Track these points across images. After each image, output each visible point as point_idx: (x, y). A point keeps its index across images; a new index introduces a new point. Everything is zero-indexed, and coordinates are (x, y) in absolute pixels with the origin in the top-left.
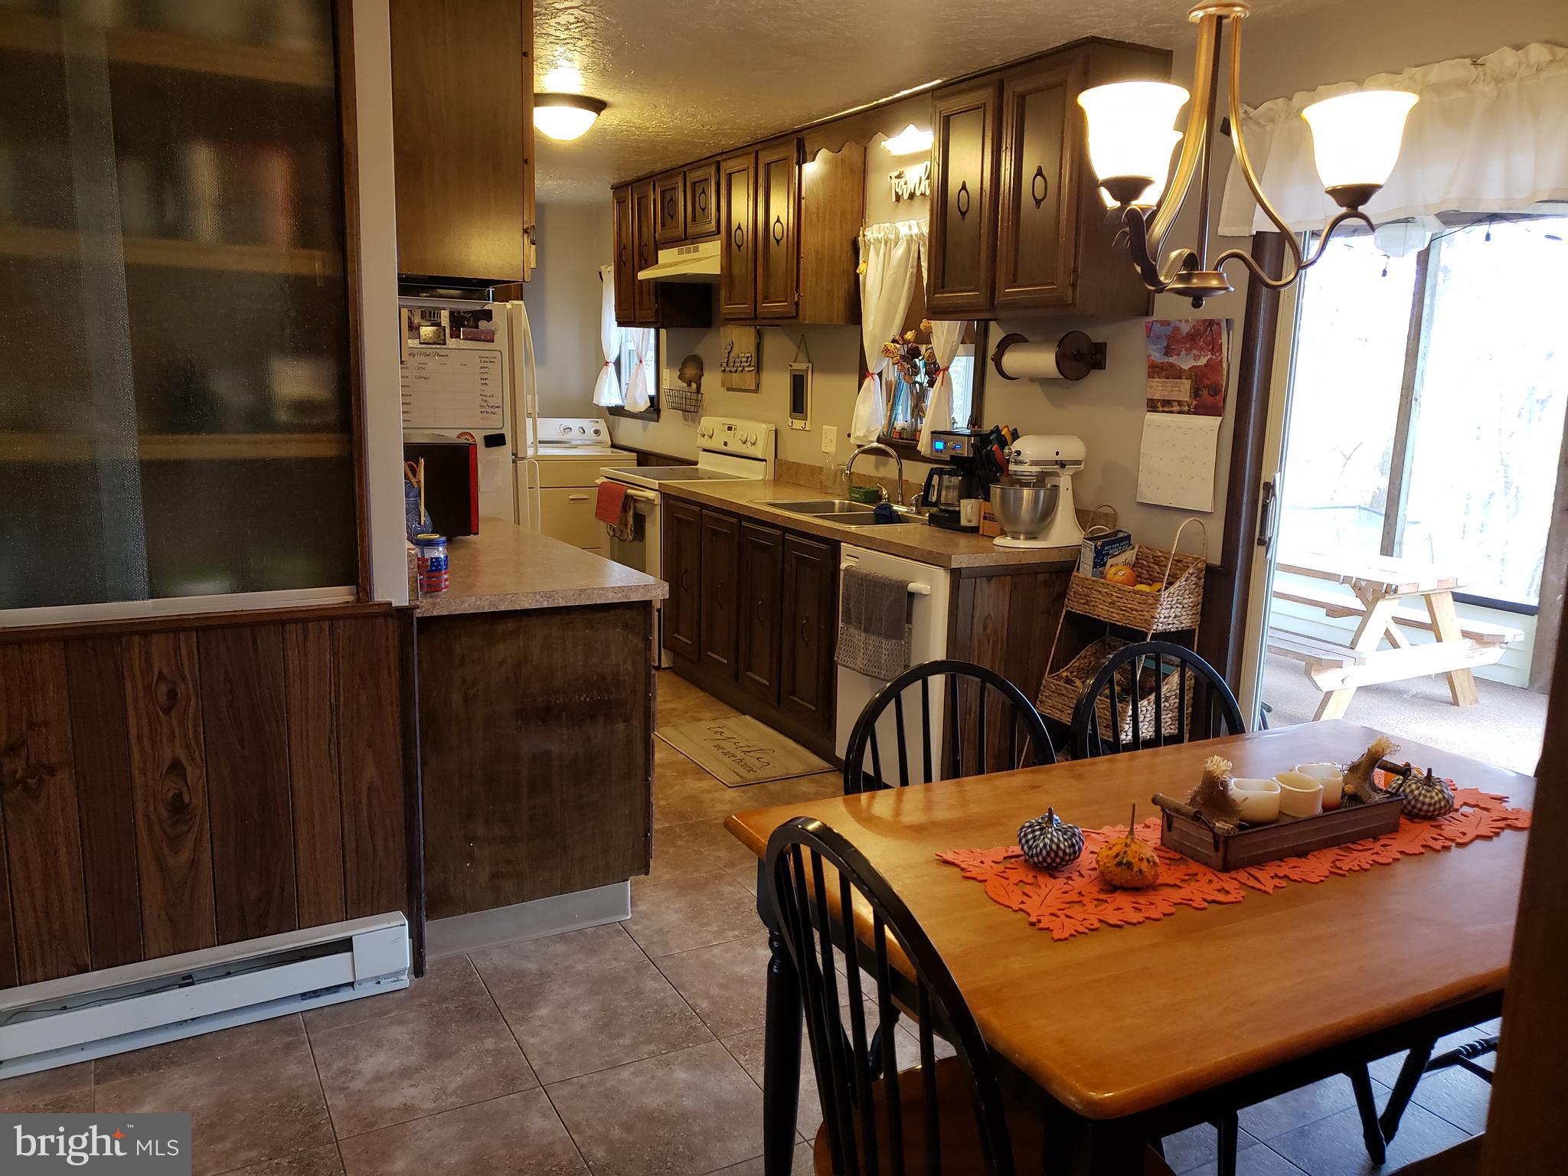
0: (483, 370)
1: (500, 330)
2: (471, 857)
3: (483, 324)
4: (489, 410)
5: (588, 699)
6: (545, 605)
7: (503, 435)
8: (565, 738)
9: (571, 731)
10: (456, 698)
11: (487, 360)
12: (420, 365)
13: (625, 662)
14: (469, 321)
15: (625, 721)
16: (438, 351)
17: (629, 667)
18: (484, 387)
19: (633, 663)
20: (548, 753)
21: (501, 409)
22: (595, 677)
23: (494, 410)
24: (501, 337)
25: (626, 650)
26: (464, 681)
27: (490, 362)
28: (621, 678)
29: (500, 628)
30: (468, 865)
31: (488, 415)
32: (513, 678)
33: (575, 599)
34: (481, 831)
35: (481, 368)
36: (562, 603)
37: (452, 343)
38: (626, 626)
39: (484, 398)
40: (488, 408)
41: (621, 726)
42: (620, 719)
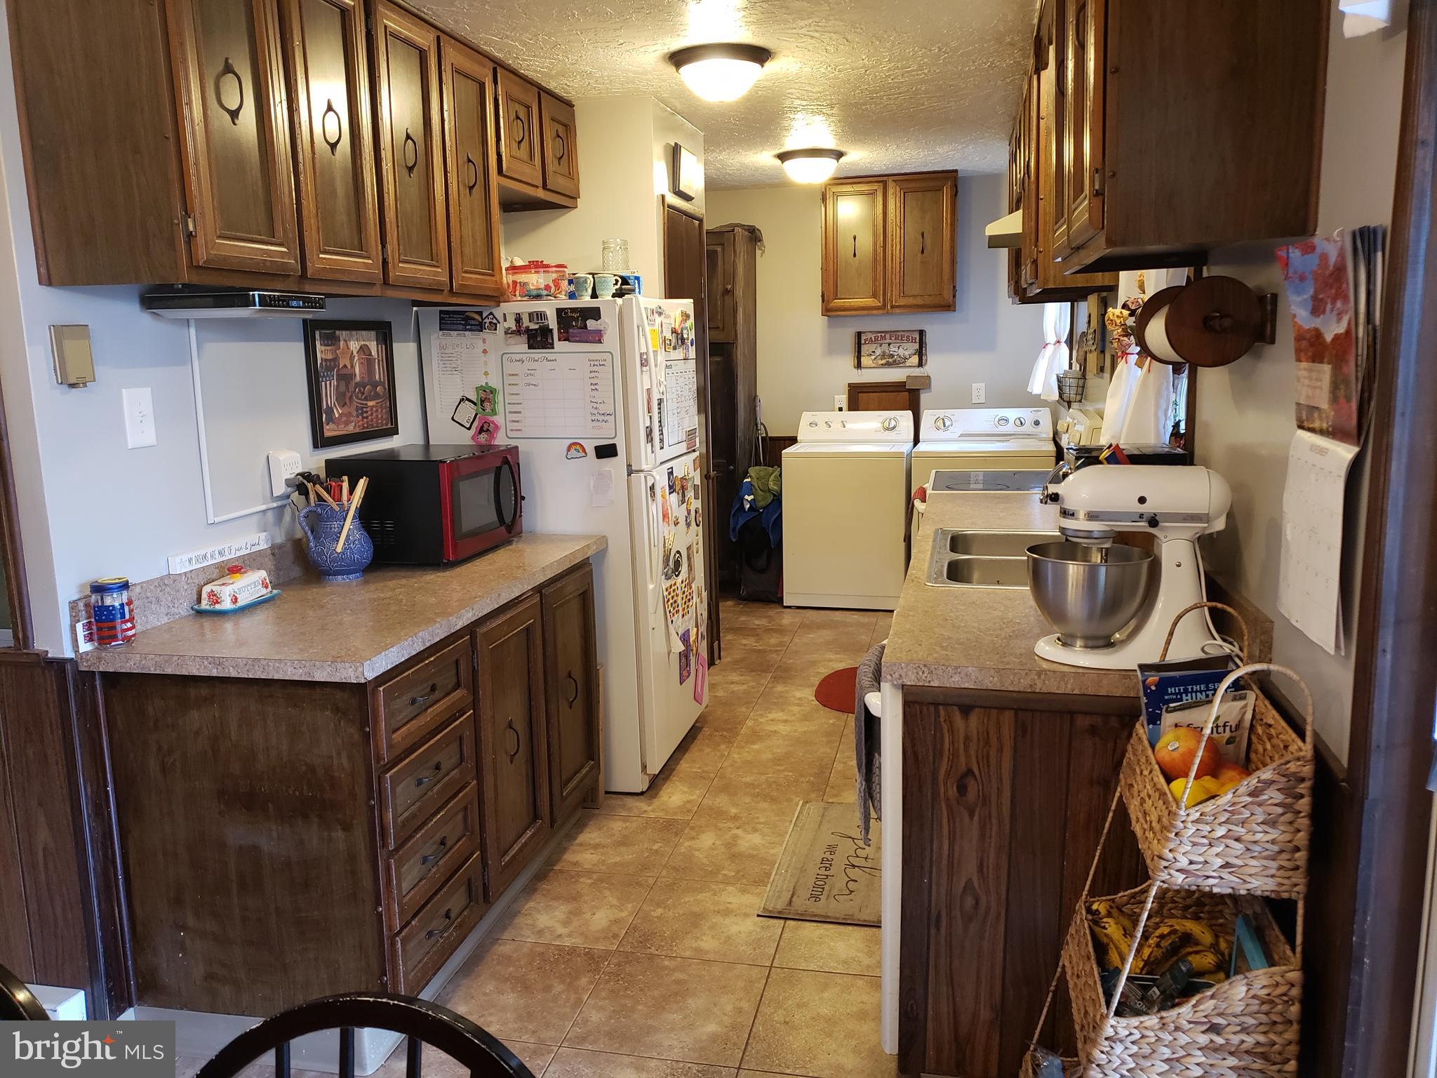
0: (593, 375)
1: (609, 330)
2: (183, 948)
3: (591, 324)
4: (601, 418)
5: (297, 793)
6: (214, 673)
7: (615, 444)
8: (275, 834)
9: (280, 828)
10: (153, 764)
11: (596, 363)
12: (529, 372)
13: (339, 754)
14: (576, 322)
15: (344, 829)
16: (546, 355)
17: (345, 761)
18: (595, 393)
19: (350, 758)
20: (256, 848)
21: (613, 416)
22: (304, 768)
23: (606, 418)
24: (611, 339)
25: (340, 741)
26: (160, 748)
27: (600, 365)
28: (336, 774)
29: (193, 692)
30: (180, 955)
31: (599, 424)
32: (211, 752)
33: (248, 671)
34: (191, 921)
35: (591, 372)
36: (234, 674)
37: (559, 345)
38: (336, 710)
39: (595, 405)
40: (599, 416)
41: (339, 834)
42: (339, 827)
